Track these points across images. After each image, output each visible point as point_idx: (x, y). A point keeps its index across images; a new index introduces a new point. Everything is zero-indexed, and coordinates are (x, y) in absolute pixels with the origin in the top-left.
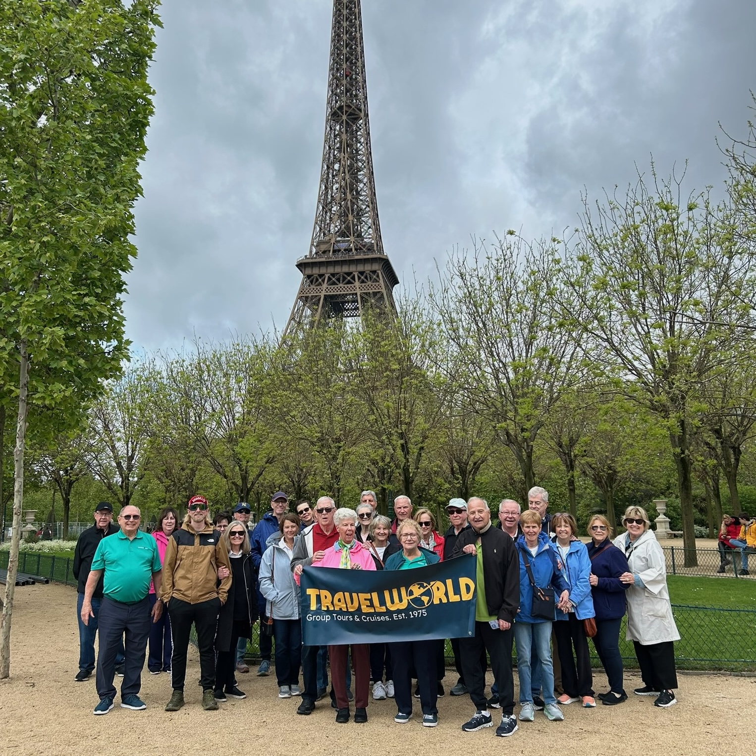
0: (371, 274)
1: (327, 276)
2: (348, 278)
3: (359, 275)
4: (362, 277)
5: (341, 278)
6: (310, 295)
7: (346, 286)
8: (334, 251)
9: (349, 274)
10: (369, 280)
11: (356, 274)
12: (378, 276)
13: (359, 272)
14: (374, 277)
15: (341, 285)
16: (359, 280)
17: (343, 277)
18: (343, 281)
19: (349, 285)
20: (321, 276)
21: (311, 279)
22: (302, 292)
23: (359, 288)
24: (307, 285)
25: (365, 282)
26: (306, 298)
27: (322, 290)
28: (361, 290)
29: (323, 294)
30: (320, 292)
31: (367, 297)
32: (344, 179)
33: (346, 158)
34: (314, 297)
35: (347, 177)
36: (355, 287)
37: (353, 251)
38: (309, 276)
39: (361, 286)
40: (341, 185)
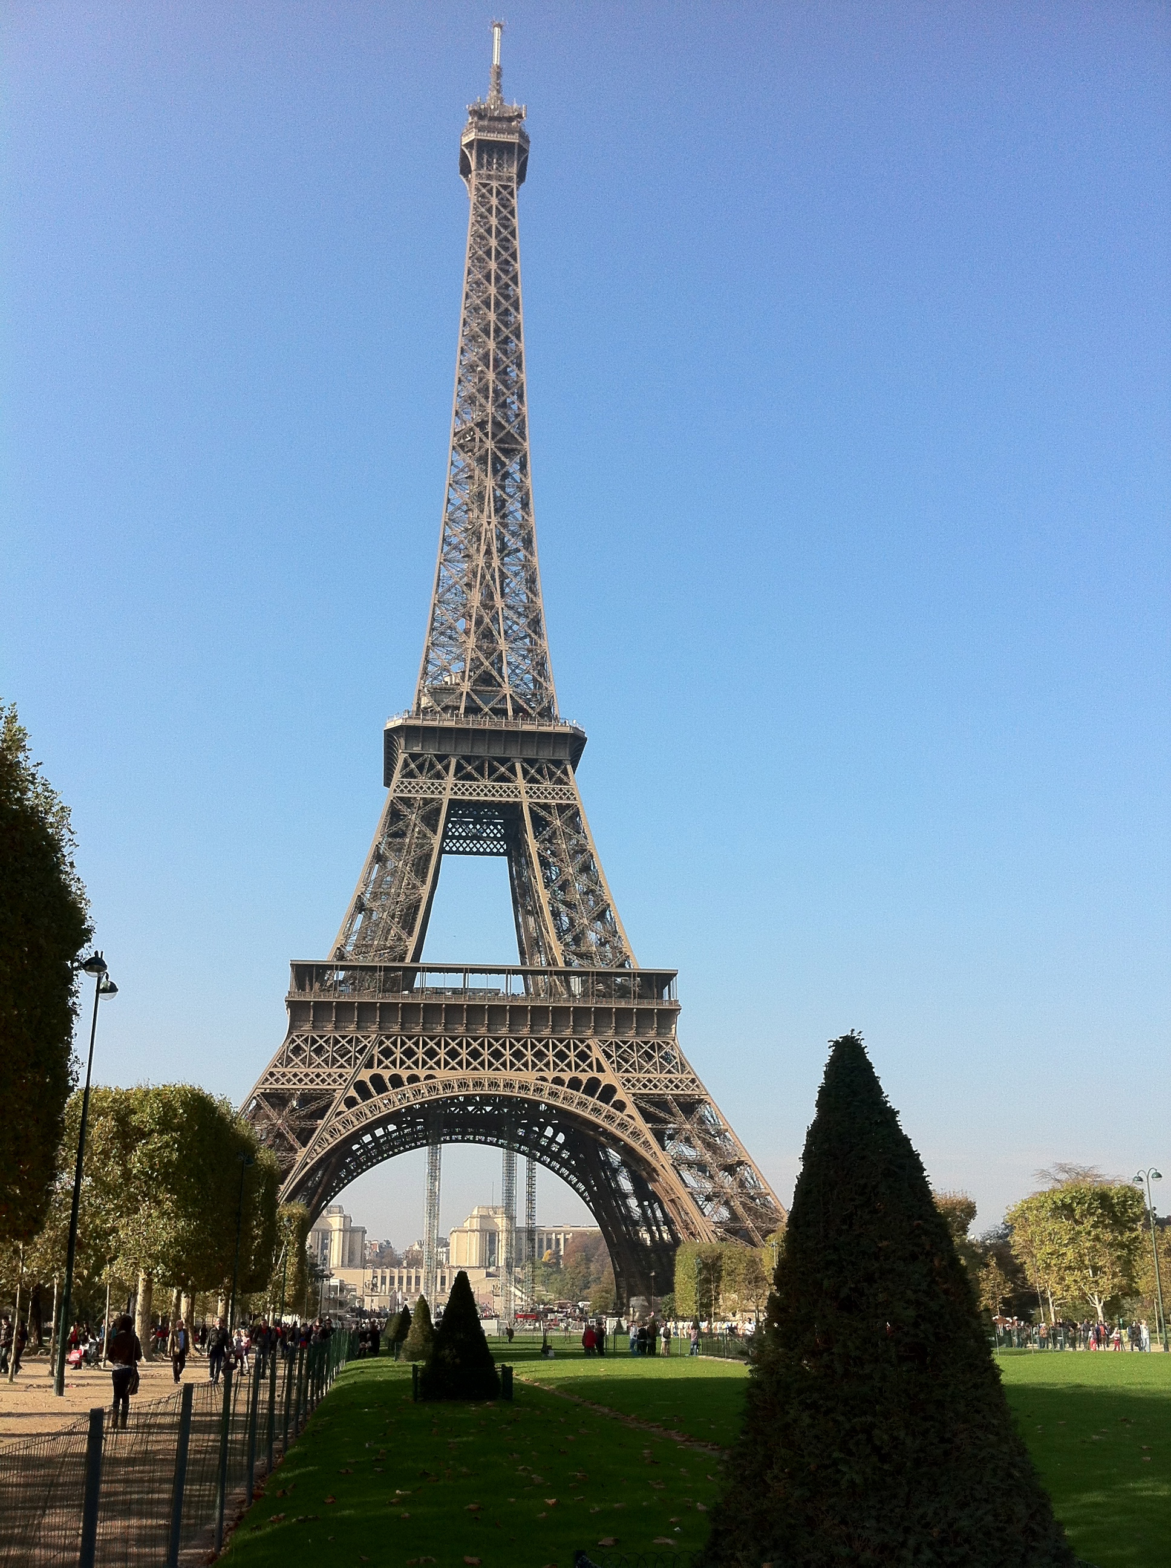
0: (551, 765)
1: (454, 760)
2: (500, 769)
3: (525, 765)
4: (532, 771)
5: (486, 767)
7: (497, 785)
8: (467, 709)
9: (503, 761)
10: (547, 777)
11: (518, 763)
12: (565, 772)
13: (526, 760)
15: (486, 782)
16: (525, 775)
18: (490, 775)
19: (504, 785)
20: (441, 758)
21: (419, 762)
22: (398, 786)
23: (527, 792)
24: (410, 775)
25: (538, 782)
26: (407, 802)
27: (444, 789)
28: (531, 797)
29: (447, 797)
30: (440, 792)
31: (543, 813)
32: (489, 565)
33: (492, 526)
34: (426, 802)
35: (496, 563)
36: (516, 789)
37: (510, 713)
38: (414, 757)
39: (531, 789)
40: (483, 577)
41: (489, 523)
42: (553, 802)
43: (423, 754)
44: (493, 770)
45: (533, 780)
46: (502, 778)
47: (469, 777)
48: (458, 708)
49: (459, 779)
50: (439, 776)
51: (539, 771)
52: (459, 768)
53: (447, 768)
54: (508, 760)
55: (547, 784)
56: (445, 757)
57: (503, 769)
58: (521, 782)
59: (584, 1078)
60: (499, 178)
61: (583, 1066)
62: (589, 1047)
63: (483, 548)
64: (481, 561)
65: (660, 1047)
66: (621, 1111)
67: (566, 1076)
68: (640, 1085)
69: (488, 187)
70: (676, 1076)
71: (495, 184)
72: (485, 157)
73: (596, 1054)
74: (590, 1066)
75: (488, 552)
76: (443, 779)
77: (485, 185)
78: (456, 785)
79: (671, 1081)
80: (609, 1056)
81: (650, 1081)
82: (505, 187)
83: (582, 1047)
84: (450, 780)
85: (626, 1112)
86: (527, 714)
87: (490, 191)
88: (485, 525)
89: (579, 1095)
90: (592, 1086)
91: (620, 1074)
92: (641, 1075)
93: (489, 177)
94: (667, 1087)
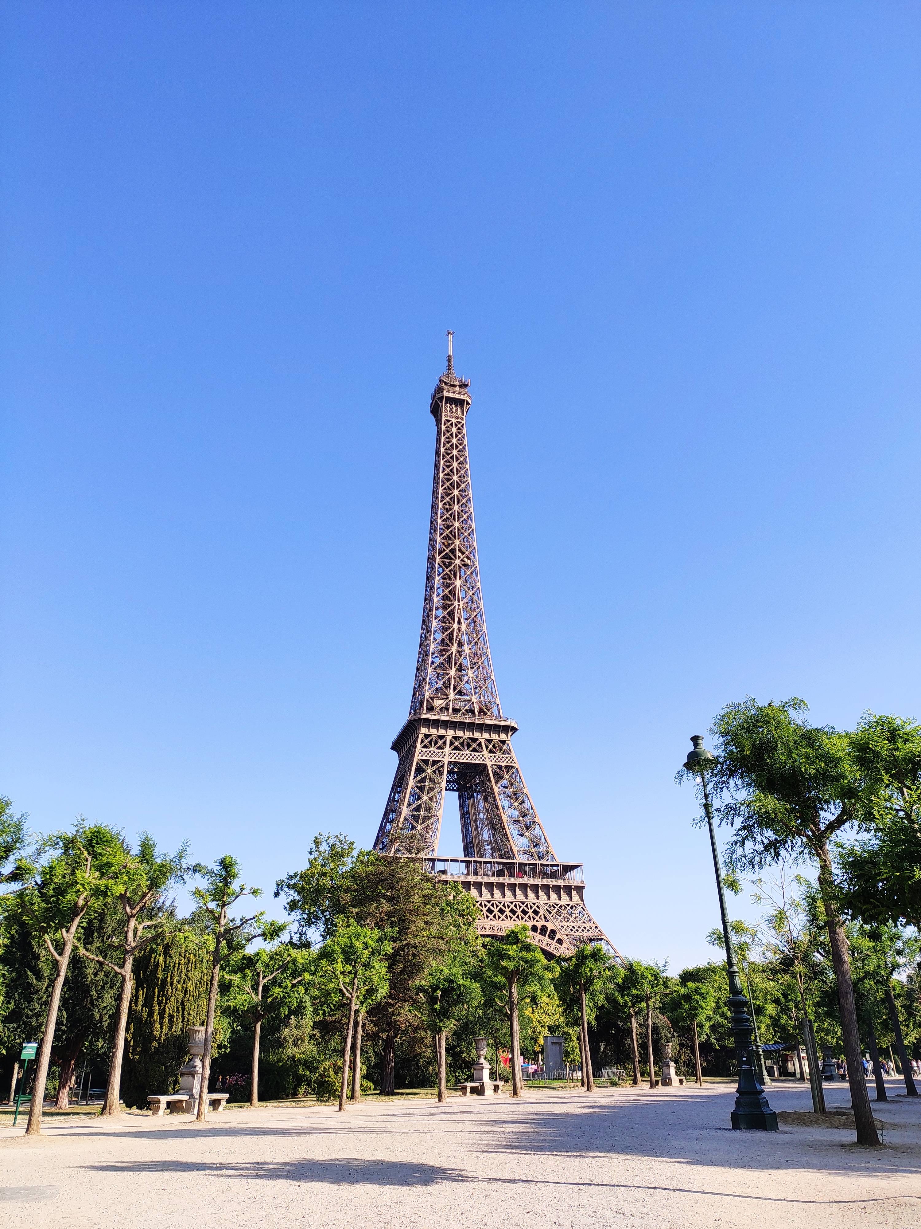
0: (500, 743)
1: (448, 739)
3: (487, 742)
4: (490, 747)
5: (465, 744)
6: (431, 759)
7: (473, 753)
8: (453, 709)
9: (475, 740)
10: (499, 750)
11: (483, 741)
13: (486, 740)
14: (505, 747)
15: (467, 752)
16: (487, 749)
17: (468, 742)
18: (468, 749)
19: (477, 754)
20: (441, 737)
21: (429, 739)
22: (420, 753)
23: (489, 759)
24: (425, 747)
25: (494, 752)
26: (426, 762)
27: (445, 755)
28: (491, 761)
29: (446, 760)
30: (443, 757)
31: (498, 771)
32: (459, 629)
33: (461, 607)
34: (435, 762)
35: (464, 627)
36: (483, 756)
37: (477, 713)
38: (427, 736)
39: (491, 757)
40: (457, 636)
41: (459, 605)
42: (503, 765)
43: (431, 735)
44: (469, 746)
45: (491, 752)
46: (474, 750)
47: (456, 748)
48: (447, 709)
49: (452, 750)
50: (440, 748)
51: (494, 746)
52: (452, 743)
53: (445, 743)
54: (477, 739)
55: (501, 755)
56: (444, 736)
57: (474, 745)
58: (486, 753)
59: (539, 925)
60: (457, 418)
61: (537, 918)
62: (538, 907)
63: (456, 619)
64: (455, 626)
65: (575, 907)
66: (561, 944)
67: (530, 924)
68: (569, 930)
69: (450, 423)
70: (588, 925)
71: (454, 420)
72: (448, 405)
73: (542, 912)
74: (540, 918)
75: (459, 622)
76: (443, 749)
77: (449, 421)
78: (451, 753)
79: (585, 928)
80: (550, 913)
81: (574, 927)
82: (460, 423)
83: (535, 907)
84: (448, 750)
85: (564, 945)
86: (485, 714)
87: (452, 424)
88: (457, 607)
89: (537, 935)
90: (544, 929)
91: (557, 923)
92: (568, 924)
93: (451, 417)
94: (583, 931)
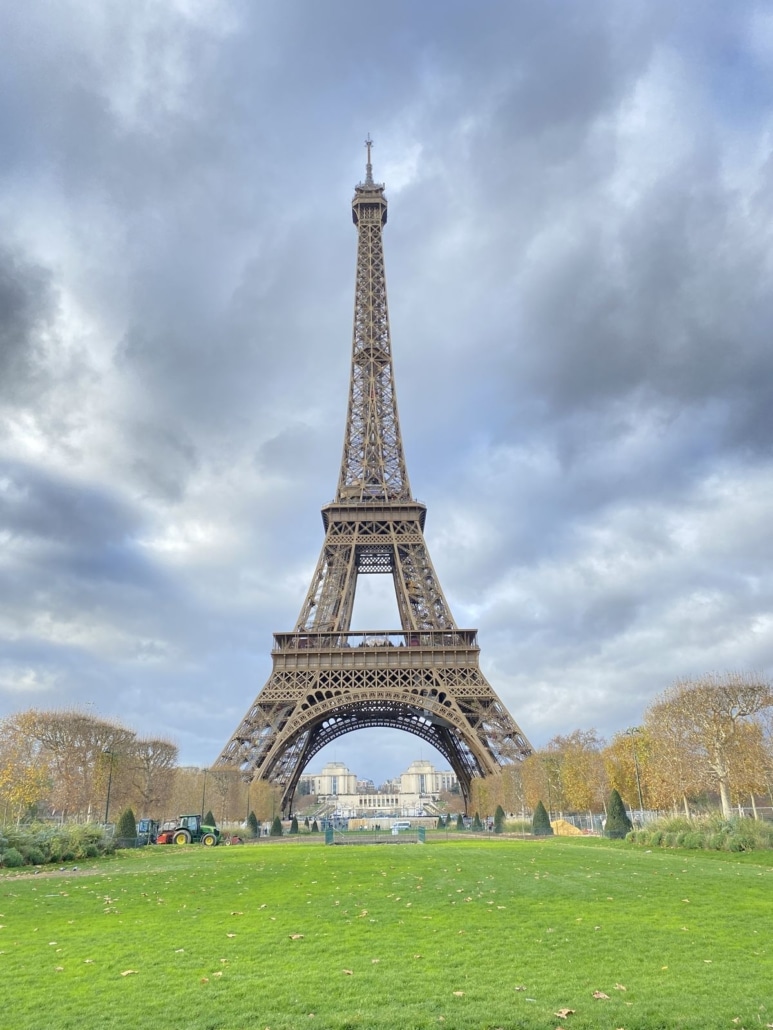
0: (408, 524)
1: (357, 524)
2: (382, 528)
3: (395, 525)
4: (399, 528)
5: (374, 527)
6: (339, 544)
7: (380, 536)
10: (406, 530)
11: (391, 524)
12: (416, 527)
13: (394, 522)
14: (413, 527)
15: (375, 535)
16: (394, 530)
17: (376, 526)
18: (376, 531)
19: (384, 536)
20: (351, 523)
21: (339, 526)
22: (329, 540)
23: (396, 539)
24: (336, 533)
25: (402, 533)
26: (334, 547)
27: (352, 540)
28: (398, 541)
29: (354, 544)
31: (404, 549)
33: (374, 402)
34: (344, 547)
35: (377, 421)
36: (390, 537)
37: (386, 498)
39: (398, 537)
40: (370, 428)
43: (341, 522)
49: (360, 534)
51: (402, 528)
52: (360, 528)
53: (354, 529)
54: (385, 522)
55: (407, 534)
56: (354, 522)
58: (393, 534)
59: (429, 689)
60: (372, 222)
61: (429, 683)
62: (431, 672)
63: (370, 414)
65: (469, 671)
66: (449, 707)
67: (419, 689)
68: (459, 693)
70: (479, 687)
71: (370, 225)
72: (365, 211)
73: (435, 676)
74: (432, 683)
75: (373, 416)
76: (352, 535)
77: (365, 227)
78: (359, 538)
79: (476, 690)
81: (464, 690)
84: (356, 534)
85: (452, 707)
87: (368, 230)
88: (370, 401)
89: (426, 699)
90: (433, 694)
91: (448, 687)
93: (367, 222)
94: (474, 693)
